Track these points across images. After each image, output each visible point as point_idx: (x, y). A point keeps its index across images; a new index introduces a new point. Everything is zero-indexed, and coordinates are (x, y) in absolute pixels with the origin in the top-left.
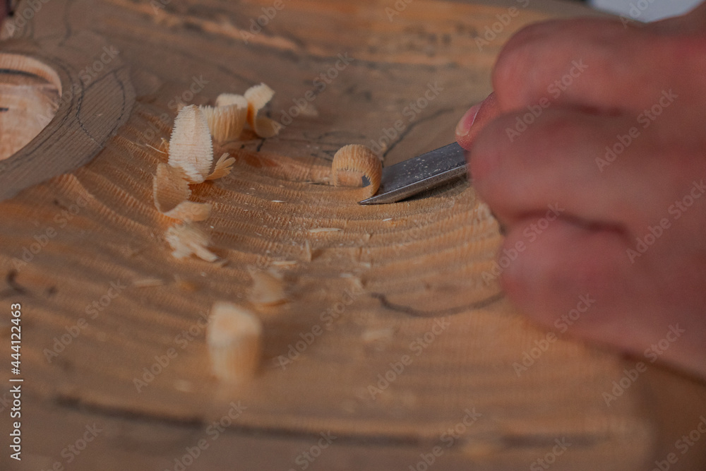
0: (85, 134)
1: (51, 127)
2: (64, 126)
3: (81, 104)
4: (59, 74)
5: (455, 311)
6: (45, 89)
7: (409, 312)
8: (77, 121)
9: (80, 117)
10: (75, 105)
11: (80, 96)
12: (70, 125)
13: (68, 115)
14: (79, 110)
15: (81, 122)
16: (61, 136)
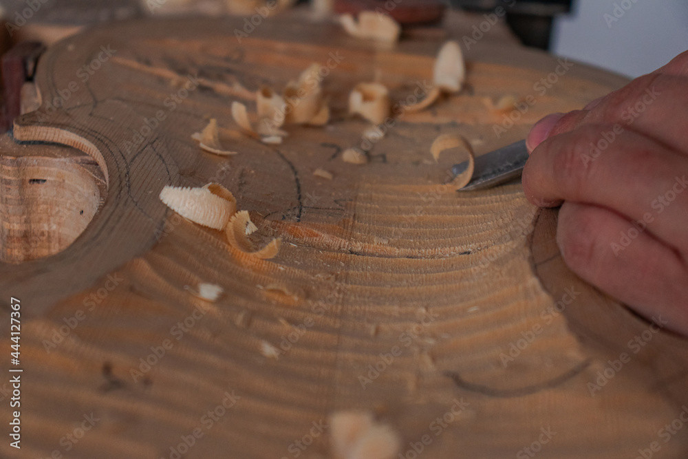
0: (143, 214)
1: (107, 207)
2: (120, 205)
3: (129, 180)
4: (98, 147)
5: (530, 390)
6: (83, 162)
7: (483, 390)
8: (130, 199)
9: (132, 195)
10: (124, 183)
11: (125, 171)
12: (125, 204)
13: (120, 193)
14: (129, 187)
15: (135, 200)
16: (120, 217)
